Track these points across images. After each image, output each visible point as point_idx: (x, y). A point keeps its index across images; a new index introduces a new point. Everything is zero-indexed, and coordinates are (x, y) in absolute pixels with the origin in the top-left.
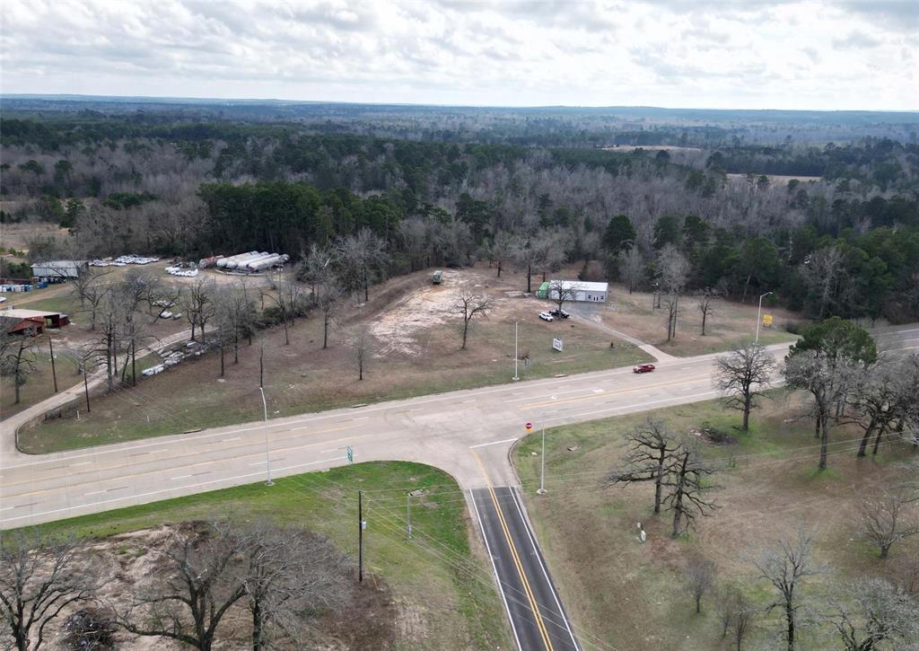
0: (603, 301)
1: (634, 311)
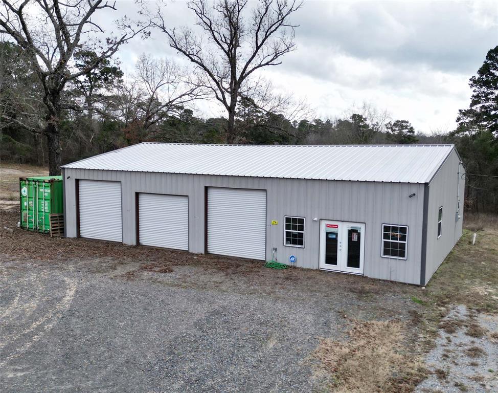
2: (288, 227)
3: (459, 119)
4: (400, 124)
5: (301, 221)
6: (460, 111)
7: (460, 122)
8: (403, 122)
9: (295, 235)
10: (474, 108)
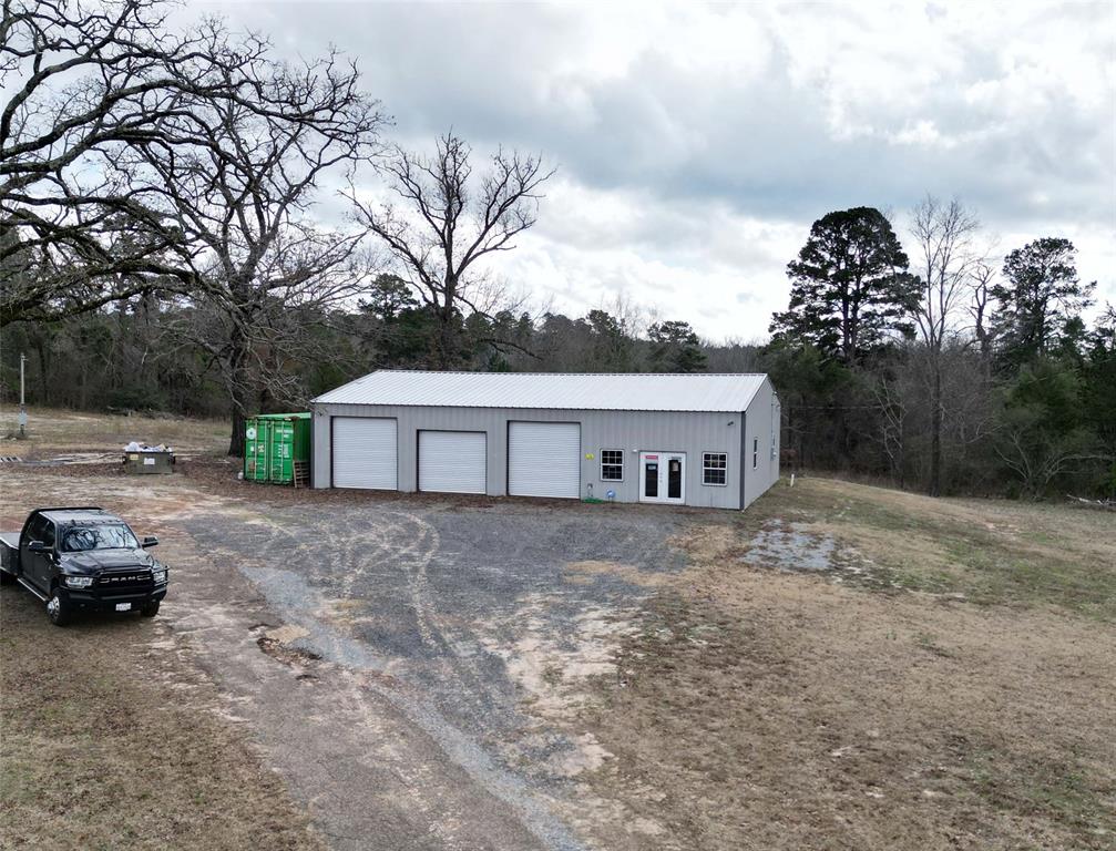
2: (605, 461)
3: (772, 328)
4: (675, 329)
5: (620, 454)
6: (775, 314)
7: (775, 332)
8: (678, 324)
9: (612, 469)
10: (795, 310)
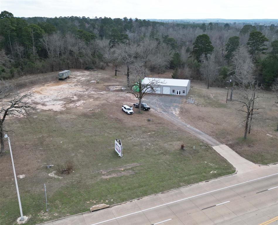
0: (185, 94)
1: (209, 103)
5: (174, 90)
